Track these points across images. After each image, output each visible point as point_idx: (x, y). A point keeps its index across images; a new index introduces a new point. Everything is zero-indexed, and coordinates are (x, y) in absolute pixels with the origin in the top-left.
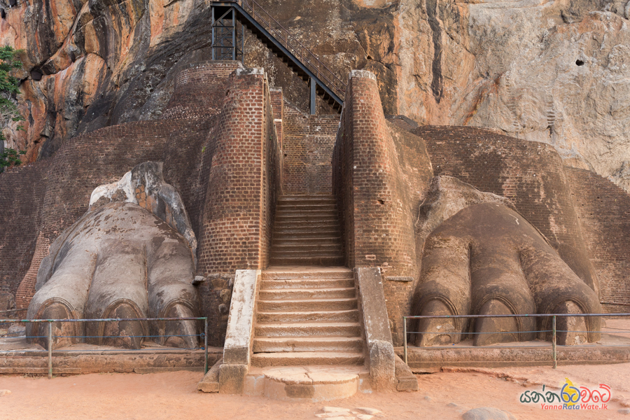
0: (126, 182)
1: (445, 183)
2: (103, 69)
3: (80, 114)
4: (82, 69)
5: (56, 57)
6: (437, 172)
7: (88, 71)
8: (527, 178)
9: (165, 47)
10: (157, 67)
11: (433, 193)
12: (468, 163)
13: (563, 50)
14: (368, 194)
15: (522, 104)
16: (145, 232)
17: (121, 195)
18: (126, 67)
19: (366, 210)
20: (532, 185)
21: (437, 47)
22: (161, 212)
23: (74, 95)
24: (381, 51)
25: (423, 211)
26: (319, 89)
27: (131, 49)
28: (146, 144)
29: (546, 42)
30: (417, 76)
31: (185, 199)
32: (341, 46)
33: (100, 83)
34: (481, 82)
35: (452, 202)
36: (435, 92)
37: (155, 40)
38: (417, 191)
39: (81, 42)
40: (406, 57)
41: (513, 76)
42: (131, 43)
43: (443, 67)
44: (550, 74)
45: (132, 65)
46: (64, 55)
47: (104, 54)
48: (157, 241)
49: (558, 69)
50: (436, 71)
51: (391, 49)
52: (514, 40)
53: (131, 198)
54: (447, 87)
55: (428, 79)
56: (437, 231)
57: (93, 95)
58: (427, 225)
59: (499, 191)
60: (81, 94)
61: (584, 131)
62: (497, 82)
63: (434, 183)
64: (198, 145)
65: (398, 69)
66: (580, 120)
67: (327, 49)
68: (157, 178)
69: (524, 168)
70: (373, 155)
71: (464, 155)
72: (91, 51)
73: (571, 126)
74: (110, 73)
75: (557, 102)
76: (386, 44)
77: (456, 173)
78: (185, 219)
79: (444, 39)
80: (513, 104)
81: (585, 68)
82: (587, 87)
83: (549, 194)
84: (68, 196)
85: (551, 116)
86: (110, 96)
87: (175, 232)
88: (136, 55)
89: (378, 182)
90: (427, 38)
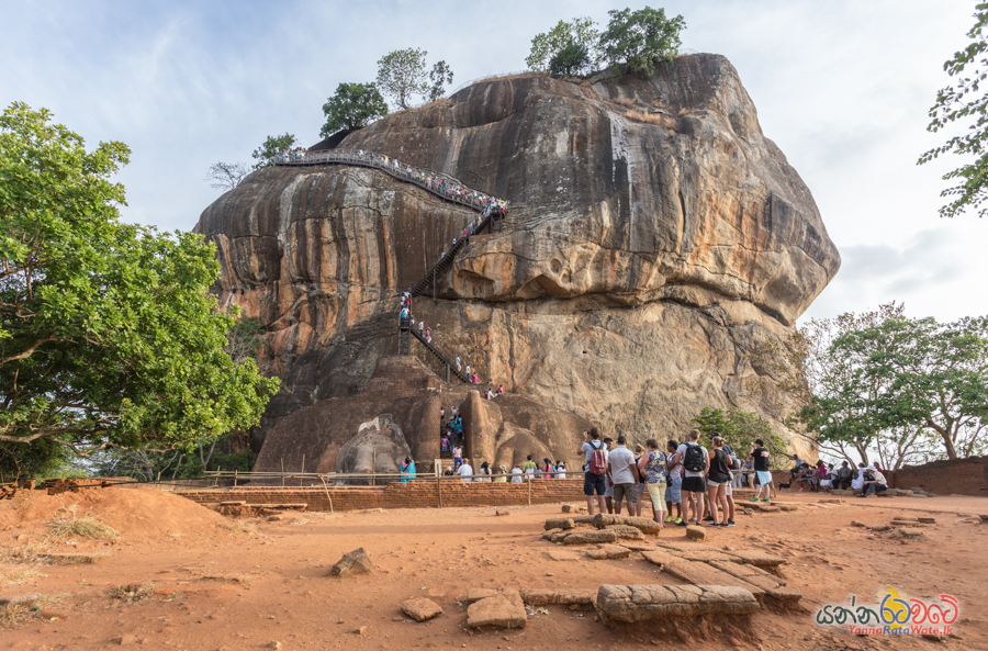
0: (376, 422)
1: (506, 424)
2: (311, 333)
3: (294, 359)
4: (297, 331)
5: (278, 322)
6: (504, 420)
7: (301, 333)
8: (540, 423)
9: (359, 330)
10: (357, 343)
11: (501, 430)
12: (517, 416)
13: (576, 346)
14: (476, 434)
15: (556, 373)
16: (388, 444)
17: (374, 428)
18: (331, 336)
19: (476, 439)
20: (542, 426)
21: (512, 342)
22: (393, 435)
23: (290, 347)
24: (482, 344)
25: (498, 437)
26: (451, 370)
27: (334, 326)
28: (382, 405)
29: (567, 341)
30: (501, 357)
31: (403, 431)
32: (461, 341)
33: (309, 341)
34: (535, 360)
35: (509, 434)
36: (511, 365)
37: (351, 323)
38: (495, 429)
39: (297, 315)
40: (495, 347)
41: (551, 359)
42: (334, 322)
43: (515, 352)
44: (570, 358)
45: (336, 335)
46: (284, 321)
47: (314, 324)
48: (395, 448)
49: (574, 355)
50: (511, 355)
51: (487, 343)
52: (551, 340)
53: (378, 429)
54: (518, 363)
55: (507, 358)
56: (502, 446)
57: (304, 348)
58: (499, 443)
59: (529, 428)
60: (295, 347)
61: (589, 387)
62: (543, 361)
63: (502, 425)
64: (409, 408)
65: (491, 353)
66: (586, 381)
67: (454, 342)
68: (390, 422)
69: (539, 419)
70: (478, 420)
71: (515, 412)
72: (303, 321)
73: (582, 384)
74: (317, 336)
75: (574, 372)
76: (485, 340)
77: (511, 421)
78: (403, 439)
79: (515, 338)
80: (551, 373)
81: (588, 356)
82: (589, 364)
83: (549, 430)
84: (349, 427)
85: (571, 380)
86: (318, 351)
87: (400, 444)
88: (338, 330)
89: (480, 430)
90: (507, 337)
